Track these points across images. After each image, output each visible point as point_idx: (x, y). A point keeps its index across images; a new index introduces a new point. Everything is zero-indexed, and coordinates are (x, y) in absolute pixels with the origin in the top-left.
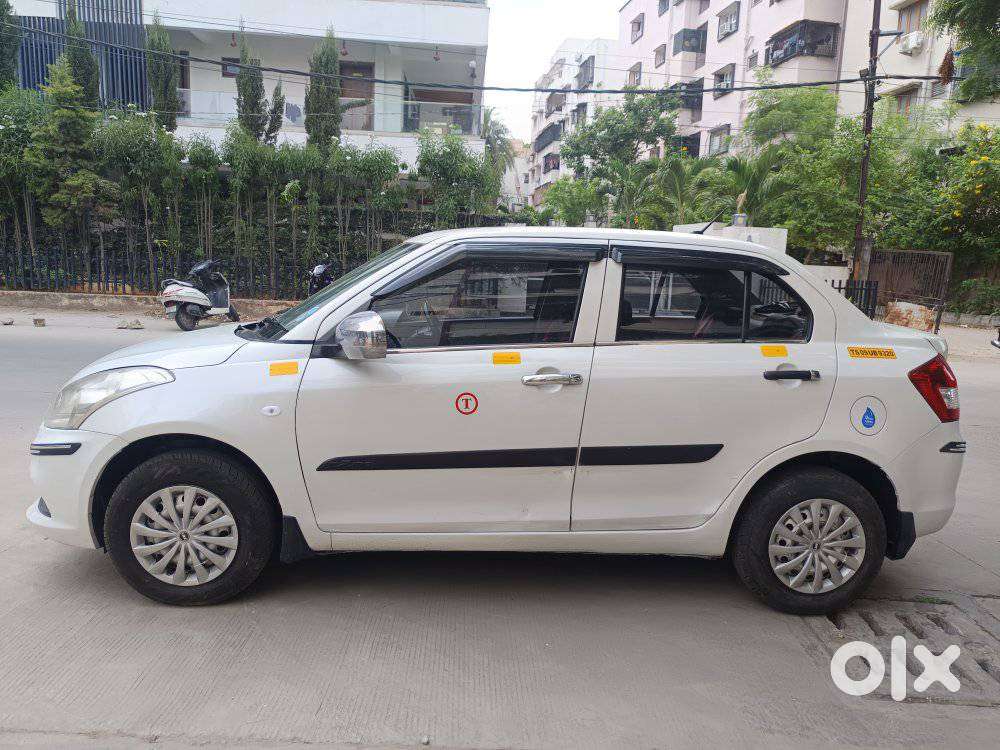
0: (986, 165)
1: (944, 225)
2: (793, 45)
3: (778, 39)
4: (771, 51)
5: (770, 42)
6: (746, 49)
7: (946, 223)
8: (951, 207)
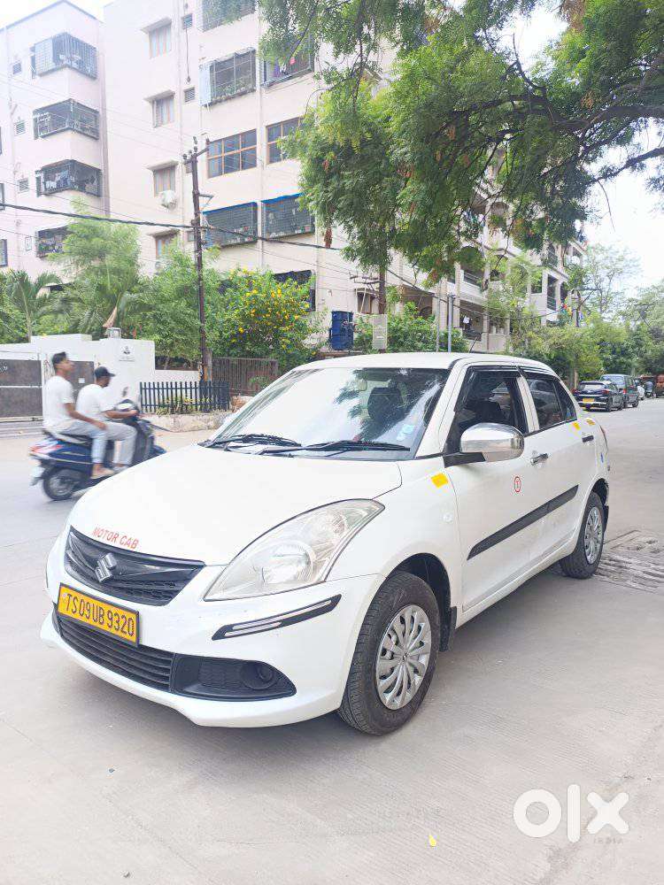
0: (255, 296)
1: (232, 338)
2: (65, 180)
3: (49, 171)
4: (42, 180)
5: (40, 171)
6: (15, 173)
7: (233, 336)
8: (234, 325)
